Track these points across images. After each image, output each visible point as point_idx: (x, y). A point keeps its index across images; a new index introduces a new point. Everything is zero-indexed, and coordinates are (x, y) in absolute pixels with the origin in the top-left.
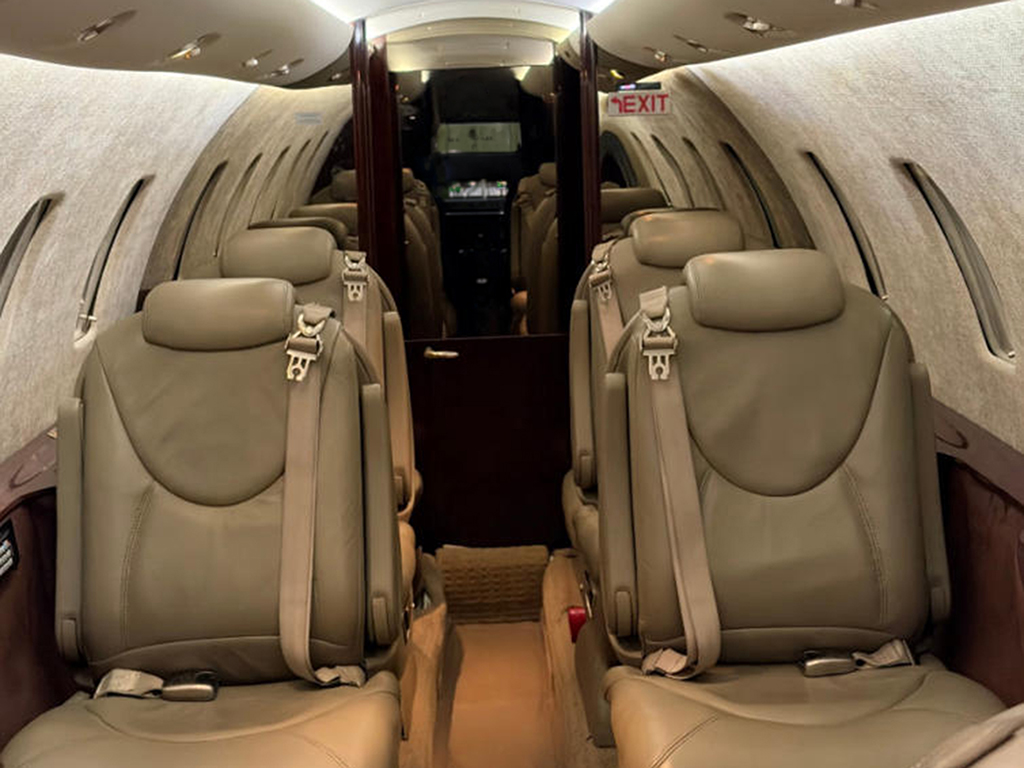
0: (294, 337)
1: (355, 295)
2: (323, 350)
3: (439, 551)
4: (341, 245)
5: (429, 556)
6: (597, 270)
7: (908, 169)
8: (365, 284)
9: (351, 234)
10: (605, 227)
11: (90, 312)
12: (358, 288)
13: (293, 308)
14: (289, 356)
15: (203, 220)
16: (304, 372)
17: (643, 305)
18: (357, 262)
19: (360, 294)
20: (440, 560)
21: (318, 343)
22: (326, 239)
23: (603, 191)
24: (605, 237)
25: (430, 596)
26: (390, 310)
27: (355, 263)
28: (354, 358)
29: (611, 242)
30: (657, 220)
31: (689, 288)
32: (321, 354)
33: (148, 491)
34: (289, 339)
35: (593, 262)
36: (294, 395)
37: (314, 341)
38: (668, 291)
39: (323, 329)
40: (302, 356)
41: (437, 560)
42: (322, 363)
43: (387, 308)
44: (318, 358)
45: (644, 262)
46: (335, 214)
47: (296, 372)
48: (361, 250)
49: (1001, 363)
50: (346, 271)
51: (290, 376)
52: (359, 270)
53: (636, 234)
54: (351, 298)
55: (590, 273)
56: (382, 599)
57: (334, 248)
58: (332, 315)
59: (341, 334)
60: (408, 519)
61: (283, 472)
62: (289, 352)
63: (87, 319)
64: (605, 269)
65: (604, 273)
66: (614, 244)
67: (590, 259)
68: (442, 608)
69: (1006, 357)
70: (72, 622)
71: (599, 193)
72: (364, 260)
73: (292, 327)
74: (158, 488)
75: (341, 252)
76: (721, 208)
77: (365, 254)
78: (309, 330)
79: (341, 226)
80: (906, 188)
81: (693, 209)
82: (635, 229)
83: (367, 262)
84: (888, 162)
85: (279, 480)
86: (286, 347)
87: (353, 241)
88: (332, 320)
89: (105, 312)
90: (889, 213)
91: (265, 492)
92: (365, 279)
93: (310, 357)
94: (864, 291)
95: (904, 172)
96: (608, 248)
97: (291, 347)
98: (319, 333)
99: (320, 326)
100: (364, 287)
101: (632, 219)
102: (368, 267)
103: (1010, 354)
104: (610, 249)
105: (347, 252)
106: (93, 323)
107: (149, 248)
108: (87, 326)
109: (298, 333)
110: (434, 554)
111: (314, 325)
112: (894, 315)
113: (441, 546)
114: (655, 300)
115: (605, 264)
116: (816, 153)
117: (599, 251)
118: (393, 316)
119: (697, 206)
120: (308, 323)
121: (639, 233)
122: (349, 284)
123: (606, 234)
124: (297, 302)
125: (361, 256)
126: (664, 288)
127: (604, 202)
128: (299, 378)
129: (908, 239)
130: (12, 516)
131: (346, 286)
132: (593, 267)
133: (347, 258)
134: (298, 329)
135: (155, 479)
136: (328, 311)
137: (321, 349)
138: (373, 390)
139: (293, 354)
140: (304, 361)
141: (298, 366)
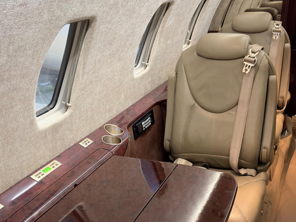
0: (247, 57)
1: (276, 37)
2: (257, 63)
3: (293, 116)
4: (274, 19)
8: (280, 33)
9: (278, 14)
11: (190, 39)
12: (277, 34)
13: (248, 46)
14: (245, 64)
16: (249, 70)
18: (278, 25)
19: (278, 37)
21: (255, 60)
22: (269, 16)
25: (287, 131)
26: (288, 43)
27: (278, 26)
28: (268, 65)
32: (256, 64)
33: (194, 105)
34: (245, 58)
36: (245, 78)
37: (253, 59)
39: (258, 54)
40: (249, 64)
41: (292, 119)
42: (256, 67)
43: (286, 42)
44: (254, 66)
46: (275, 6)
47: (246, 70)
48: (281, 21)
50: (274, 28)
51: (244, 71)
52: (279, 28)
54: (274, 38)
57: (271, 20)
58: (262, 49)
59: (264, 57)
60: (283, 112)
61: (237, 104)
62: (244, 62)
63: (189, 41)
68: (291, 135)
70: (168, 142)
72: (281, 24)
73: (247, 53)
74: (196, 104)
75: (273, 21)
77: (281, 22)
78: (253, 55)
79: (276, 11)
83: (282, 25)
85: (236, 106)
86: (244, 60)
87: (279, 16)
88: (262, 51)
89: (195, 39)
91: (230, 110)
92: (280, 32)
93: (252, 65)
97: (245, 61)
98: (256, 56)
99: (257, 53)
100: (279, 34)
102: (282, 27)
105: (275, 21)
109: (249, 55)
110: (291, 117)
111: (255, 53)
118: (288, 45)
120: (252, 52)
122: (274, 33)
124: (250, 44)
125: (280, 23)
128: (247, 72)
130: (153, 108)
131: (273, 34)
133: (275, 24)
134: (249, 54)
135: (196, 102)
136: (262, 47)
137: (256, 63)
139: (246, 63)
140: (249, 66)
141: (247, 68)
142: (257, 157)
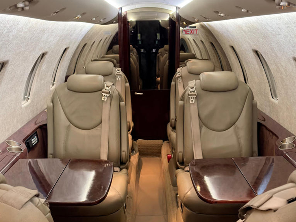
0: (104, 90)
1: (118, 79)
3: (137, 140)
4: (115, 66)
5: (135, 142)
6: (178, 74)
7: (256, 52)
8: (121, 76)
9: (117, 63)
10: (181, 63)
11: (54, 81)
12: (119, 77)
13: (103, 83)
15: (81, 58)
16: (106, 98)
17: (189, 85)
18: (119, 70)
19: (120, 79)
20: (137, 143)
21: (110, 92)
22: (112, 64)
23: (180, 53)
24: (180, 66)
25: (135, 151)
26: (127, 83)
27: (118, 71)
28: (118, 95)
29: (182, 67)
30: (193, 62)
31: (200, 81)
33: (69, 126)
34: (102, 91)
35: (177, 72)
36: (104, 104)
37: (109, 91)
38: (195, 81)
39: (111, 88)
40: (106, 95)
42: (111, 97)
43: (126, 82)
44: (110, 95)
45: (190, 73)
46: (114, 58)
47: (104, 99)
48: (120, 67)
49: (275, 101)
50: (116, 73)
51: (103, 99)
52: (119, 73)
53: (188, 65)
54: (117, 80)
55: (176, 75)
56: (124, 153)
57: (113, 67)
58: (113, 85)
59: (115, 90)
60: (130, 133)
61: (101, 122)
62: (103, 94)
63: (53, 83)
64: (180, 74)
65: (180, 75)
66: (183, 68)
67: (176, 72)
69: (276, 99)
71: (179, 54)
72: (121, 70)
73: (103, 87)
74: (71, 125)
75: (115, 68)
76: (209, 59)
77: (121, 69)
78: (107, 88)
79: (115, 61)
80: (255, 57)
81: (202, 59)
82: (188, 64)
83: (121, 71)
84: (251, 50)
85: (101, 124)
87: (118, 65)
88: (113, 86)
89: (58, 81)
90: (251, 63)
91: (97, 127)
92: (121, 75)
93: (108, 95)
94: (243, 82)
95: (255, 53)
96: (180, 69)
97: (103, 92)
98: (110, 89)
99: (110, 87)
100: (121, 77)
101: (187, 61)
102: (121, 72)
103: (277, 99)
104: (181, 69)
105: (117, 68)
106: (55, 84)
107: (68, 65)
108: (53, 84)
109: (105, 89)
110: (136, 141)
111: (109, 87)
112: (250, 88)
113: (138, 139)
114: (192, 83)
115: (180, 73)
116: (234, 46)
117: (179, 70)
118: (128, 85)
119: (203, 58)
120: (107, 87)
121: (189, 66)
122: (117, 76)
123: (181, 65)
124: (104, 81)
125: (120, 69)
126: (194, 80)
127: (180, 56)
128: (105, 100)
129: (255, 70)
130: (37, 130)
131: (116, 77)
132: (177, 74)
133: (116, 70)
134: (105, 88)
135: (71, 123)
136: (112, 83)
137: (110, 93)
138: (123, 103)
139: (104, 94)
140: (106, 96)
141: (105, 97)
142: (119, 158)
